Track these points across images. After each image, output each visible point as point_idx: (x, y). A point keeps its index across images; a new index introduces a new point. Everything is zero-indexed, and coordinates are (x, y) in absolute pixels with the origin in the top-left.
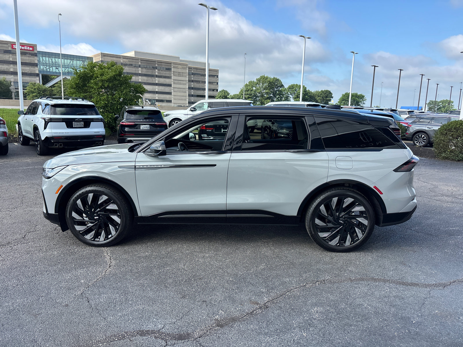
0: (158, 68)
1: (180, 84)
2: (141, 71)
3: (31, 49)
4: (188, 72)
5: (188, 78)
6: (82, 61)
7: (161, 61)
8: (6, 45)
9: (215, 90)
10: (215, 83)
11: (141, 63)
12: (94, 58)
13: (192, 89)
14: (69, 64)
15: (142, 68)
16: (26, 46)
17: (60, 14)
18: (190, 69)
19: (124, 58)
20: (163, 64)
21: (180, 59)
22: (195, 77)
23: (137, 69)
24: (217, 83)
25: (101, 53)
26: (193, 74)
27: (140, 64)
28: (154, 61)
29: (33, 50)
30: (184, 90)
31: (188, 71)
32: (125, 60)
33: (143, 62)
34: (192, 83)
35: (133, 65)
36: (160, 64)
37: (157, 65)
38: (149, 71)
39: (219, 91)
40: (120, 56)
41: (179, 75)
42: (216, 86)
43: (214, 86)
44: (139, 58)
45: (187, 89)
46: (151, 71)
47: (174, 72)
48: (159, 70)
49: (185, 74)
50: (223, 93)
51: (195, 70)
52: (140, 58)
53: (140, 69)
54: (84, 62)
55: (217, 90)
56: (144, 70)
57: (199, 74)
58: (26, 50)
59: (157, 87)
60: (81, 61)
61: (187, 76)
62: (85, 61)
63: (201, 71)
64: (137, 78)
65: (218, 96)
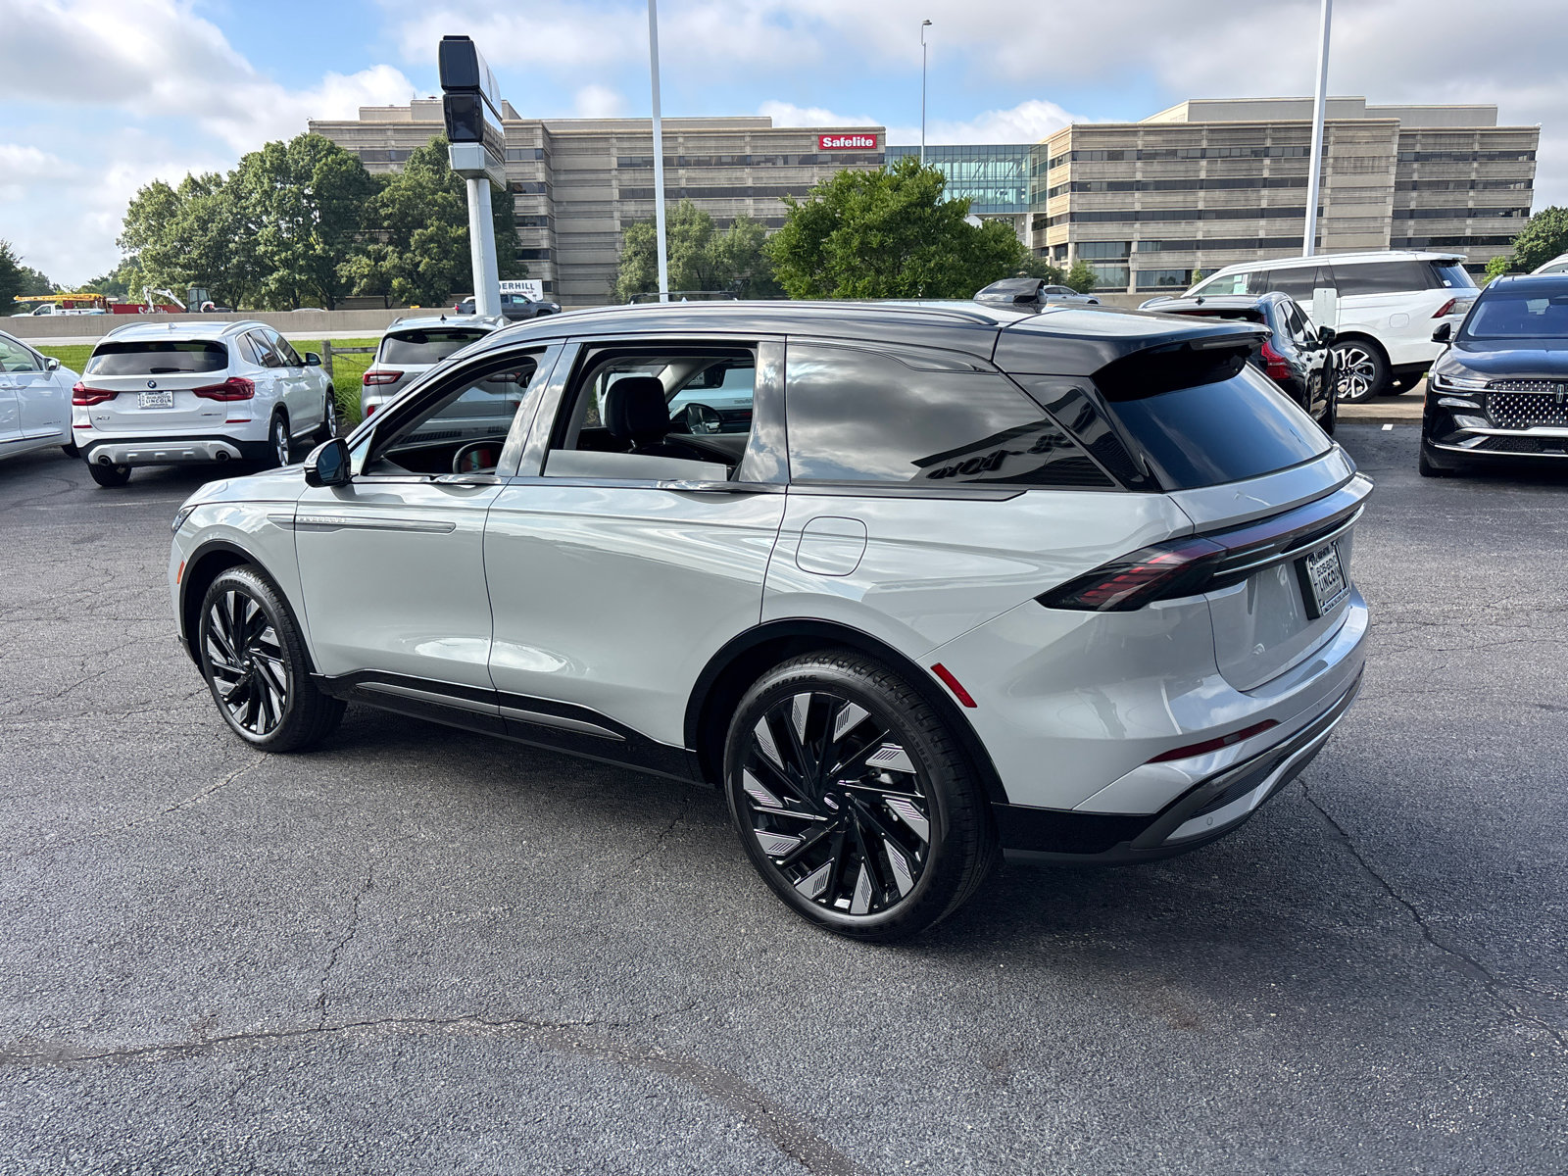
0: (1271, 152)
1: (1360, 202)
2: (1207, 171)
3: (869, 143)
4: (1395, 153)
5: (1393, 177)
6: (1013, 160)
7: (1289, 123)
8: (804, 142)
9: (1515, 213)
10: (1515, 182)
11: (1210, 140)
12: (1049, 147)
13: (1411, 217)
14: (975, 176)
15: (1212, 160)
16: (856, 136)
17: (928, 23)
18: (1410, 141)
19: (1148, 133)
20: (1293, 134)
21: (1368, 104)
22: (1427, 169)
23: (1191, 166)
24: (1529, 184)
25: (1074, 127)
26: (1419, 157)
27: (1204, 144)
28: (1259, 129)
29: (874, 146)
30: (1372, 224)
31: (1396, 147)
32: (1152, 138)
33: (1216, 136)
34: (1414, 194)
35: (1179, 154)
36: (1282, 135)
37: (1268, 143)
38: (1238, 166)
39: (1531, 215)
40: (1137, 127)
41: (1355, 167)
42: (1523, 196)
43: (1514, 196)
44: (1204, 125)
45: (1388, 221)
46: (1245, 166)
47: (1336, 159)
48: (1276, 159)
49: (1383, 163)
50: (1553, 219)
51: (1431, 141)
52: (1208, 125)
53: (1204, 163)
54: (1019, 162)
55: (1526, 212)
56: (1219, 165)
57: (1449, 155)
58: (857, 148)
59: (1263, 222)
60: (1009, 161)
61: (1393, 170)
62: (1023, 159)
63: (1456, 140)
64: (1190, 198)
65: (1525, 236)
